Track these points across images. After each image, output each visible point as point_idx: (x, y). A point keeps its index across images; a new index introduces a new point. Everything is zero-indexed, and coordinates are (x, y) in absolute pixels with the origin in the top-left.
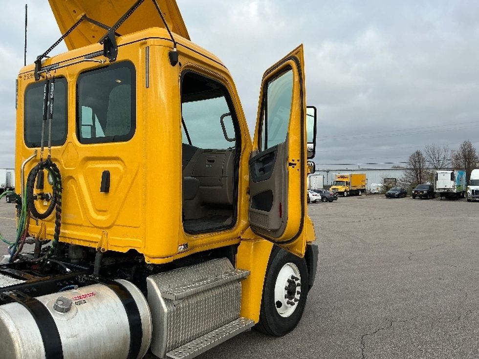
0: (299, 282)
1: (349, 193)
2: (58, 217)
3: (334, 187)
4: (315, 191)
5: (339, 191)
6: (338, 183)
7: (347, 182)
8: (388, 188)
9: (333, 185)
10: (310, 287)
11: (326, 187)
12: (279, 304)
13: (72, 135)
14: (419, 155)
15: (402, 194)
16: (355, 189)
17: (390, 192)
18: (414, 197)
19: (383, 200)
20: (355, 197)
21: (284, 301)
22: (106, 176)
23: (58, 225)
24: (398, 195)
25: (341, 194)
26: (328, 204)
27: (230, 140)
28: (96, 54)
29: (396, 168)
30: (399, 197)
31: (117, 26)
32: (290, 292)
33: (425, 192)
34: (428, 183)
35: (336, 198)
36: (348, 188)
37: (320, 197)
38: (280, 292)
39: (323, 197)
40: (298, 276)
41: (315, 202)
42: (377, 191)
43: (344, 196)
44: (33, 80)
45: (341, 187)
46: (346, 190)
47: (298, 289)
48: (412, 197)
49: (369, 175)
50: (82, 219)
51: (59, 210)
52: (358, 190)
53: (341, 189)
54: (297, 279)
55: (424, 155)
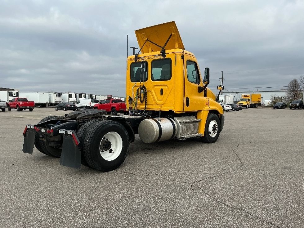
0: (217, 126)
1: (249, 106)
2: (146, 103)
3: (240, 102)
4: (228, 104)
5: (244, 105)
6: (243, 100)
7: (248, 99)
8: (275, 103)
9: (240, 101)
10: (221, 130)
11: (236, 102)
12: (210, 133)
13: (150, 78)
14: (295, 82)
15: (284, 106)
16: (253, 103)
17: (276, 105)
18: (291, 108)
19: (271, 110)
20: (253, 108)
21: (212, 132)
22: (162, 90)
23: (146, 105)
24: (281, 107)
25: (245, 107)
26: (236, 112)
27: (194, 79)
28: (159, 55)
29: (282, 90)
30: (281, 108)
31: (164, 47)
32: (214, 129)
33: (298, 105)
34: (301, 100)
35: (241, 109)
36: (249, 103)
37: (231, 108)
38: (210, 129)
39: (233, 108)
40: (217, 124)
41: (227, 111)
42: (268, 105)
43: (247, 108)
44: (134, 61)
45: (245, 102)
46: (248, 104)
47: (217, 129)
48: (289, 108)
49: (263, 95)
50: (154, 103)
51: (146, 101)
52: (255, 104)
53: (245, 103)
54: (216, 125)
55: (299, 82)
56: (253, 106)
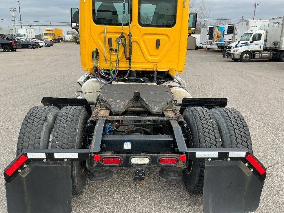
6: (46, 34)
7: (53, 34)
9: (44, 36)
13: (135, 21)
16: (57, 38)
23: (130, 62)
36: (53, 38)
42: (69, 40)
45: (50, 36)
50: (142, 59)
56: (57, 41)
